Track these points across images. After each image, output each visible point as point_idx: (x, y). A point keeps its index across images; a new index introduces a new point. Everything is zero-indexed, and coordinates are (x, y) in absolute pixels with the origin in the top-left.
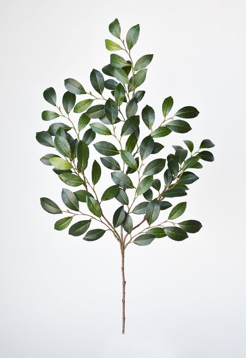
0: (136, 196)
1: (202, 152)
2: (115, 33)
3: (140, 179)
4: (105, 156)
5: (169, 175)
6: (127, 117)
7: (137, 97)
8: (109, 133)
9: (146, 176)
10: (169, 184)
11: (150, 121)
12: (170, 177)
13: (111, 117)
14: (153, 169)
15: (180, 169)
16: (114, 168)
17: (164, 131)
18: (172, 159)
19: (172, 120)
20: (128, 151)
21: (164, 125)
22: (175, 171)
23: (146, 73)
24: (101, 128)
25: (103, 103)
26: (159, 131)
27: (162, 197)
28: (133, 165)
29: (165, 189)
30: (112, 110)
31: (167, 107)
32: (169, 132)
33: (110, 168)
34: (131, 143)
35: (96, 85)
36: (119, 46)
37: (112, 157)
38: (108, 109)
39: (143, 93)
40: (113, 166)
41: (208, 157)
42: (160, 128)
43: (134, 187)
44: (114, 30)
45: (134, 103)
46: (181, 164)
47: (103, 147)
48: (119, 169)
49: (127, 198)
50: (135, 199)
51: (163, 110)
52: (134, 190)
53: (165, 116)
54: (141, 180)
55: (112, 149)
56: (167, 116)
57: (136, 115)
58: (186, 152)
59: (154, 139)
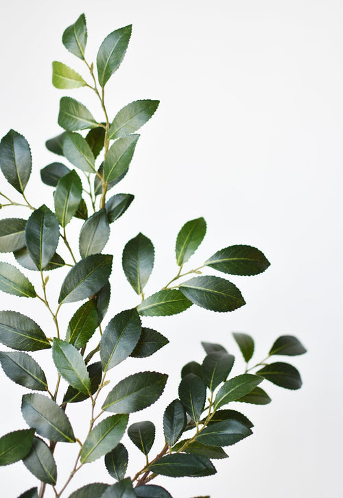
0: (79, 463)
1: (272, 364)
2: (73, 44)
3: (93, 420)
4: (10, 350)
5: (178, 415)
6: (82, 255)
7: (113, 207)
8: (30, 292)
9: (111, 414)
10: (174, 438)
11: (142, 272)
12: (179, 421)
13: (39, 251)
14: (131, 398)
15: (207, 404)
16: (30, 382)
17: (174, 301)
18: (192, 375)
19: (196, 275)
20: (72, 342)
21: (175, 285)
22: (195, 407)
23: (134, 145)
24: (12, 277)
25: (26, 214)
26: (161, 300)
27: (151, 473)
28: (79, 380)
29: (165, 451)
30: (45, 235)
31: (188, 242)
32: (187, 304)
33: (20, 381)
34: (83, 324)
35: (11, 167)
36: (79, 79)
37: (30, 353)
38: (36, 230)
39: (130, 198)
40: (29, 379)
41: (287, 377)
42: (165, 293)
43: (75, 440)
44: (73, 38)
45: (103, 223)
46: (213, 390)
47: (10, 327)
48: (44, 388)
49: (54, 468)
50: (75, 470)
51: (178, 249)
52: (74, 448)
53: (181, 264)
54: (96, 424)
55: (31, 333)
56: (184, 265)
57: (104, 252)
58: (231, 361)
59: (142, 318)
